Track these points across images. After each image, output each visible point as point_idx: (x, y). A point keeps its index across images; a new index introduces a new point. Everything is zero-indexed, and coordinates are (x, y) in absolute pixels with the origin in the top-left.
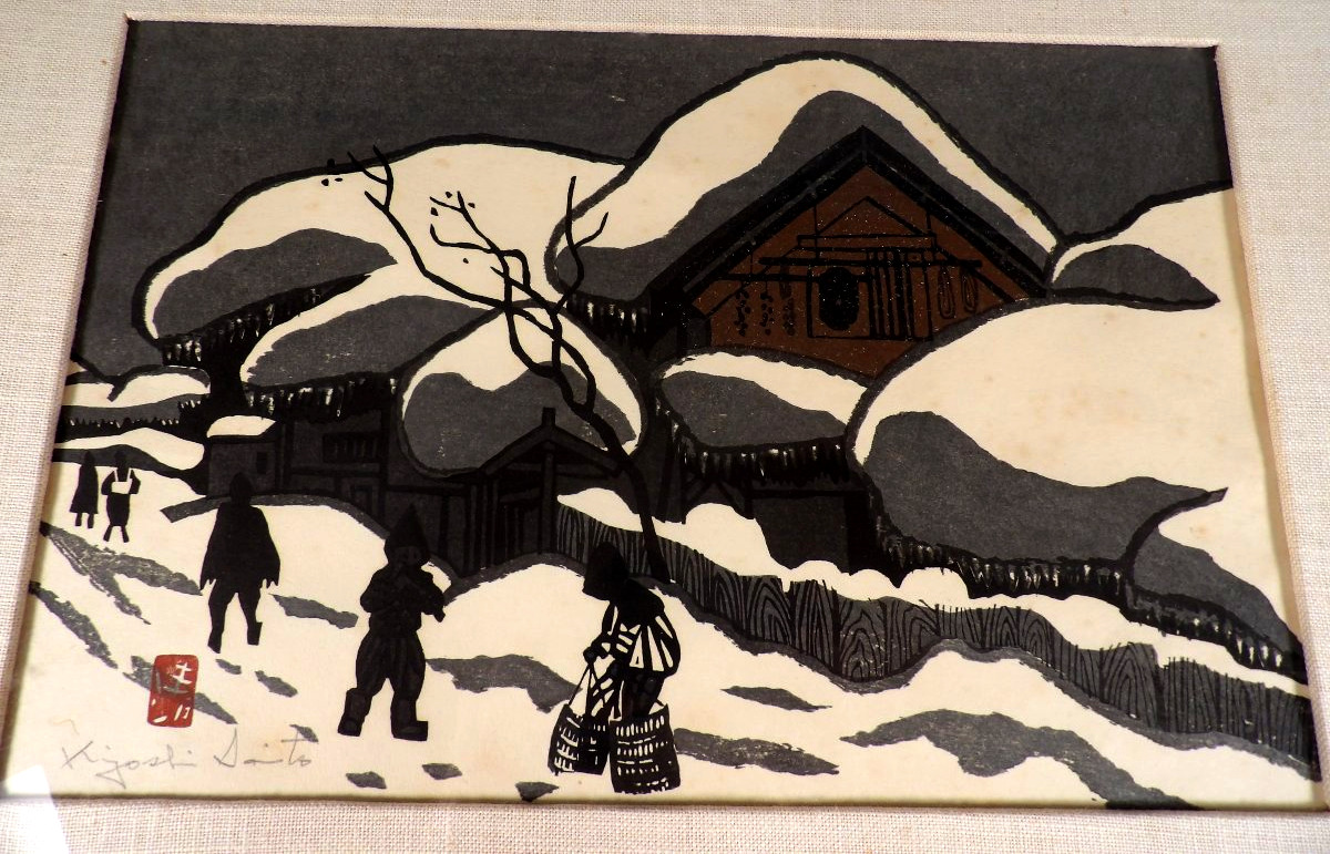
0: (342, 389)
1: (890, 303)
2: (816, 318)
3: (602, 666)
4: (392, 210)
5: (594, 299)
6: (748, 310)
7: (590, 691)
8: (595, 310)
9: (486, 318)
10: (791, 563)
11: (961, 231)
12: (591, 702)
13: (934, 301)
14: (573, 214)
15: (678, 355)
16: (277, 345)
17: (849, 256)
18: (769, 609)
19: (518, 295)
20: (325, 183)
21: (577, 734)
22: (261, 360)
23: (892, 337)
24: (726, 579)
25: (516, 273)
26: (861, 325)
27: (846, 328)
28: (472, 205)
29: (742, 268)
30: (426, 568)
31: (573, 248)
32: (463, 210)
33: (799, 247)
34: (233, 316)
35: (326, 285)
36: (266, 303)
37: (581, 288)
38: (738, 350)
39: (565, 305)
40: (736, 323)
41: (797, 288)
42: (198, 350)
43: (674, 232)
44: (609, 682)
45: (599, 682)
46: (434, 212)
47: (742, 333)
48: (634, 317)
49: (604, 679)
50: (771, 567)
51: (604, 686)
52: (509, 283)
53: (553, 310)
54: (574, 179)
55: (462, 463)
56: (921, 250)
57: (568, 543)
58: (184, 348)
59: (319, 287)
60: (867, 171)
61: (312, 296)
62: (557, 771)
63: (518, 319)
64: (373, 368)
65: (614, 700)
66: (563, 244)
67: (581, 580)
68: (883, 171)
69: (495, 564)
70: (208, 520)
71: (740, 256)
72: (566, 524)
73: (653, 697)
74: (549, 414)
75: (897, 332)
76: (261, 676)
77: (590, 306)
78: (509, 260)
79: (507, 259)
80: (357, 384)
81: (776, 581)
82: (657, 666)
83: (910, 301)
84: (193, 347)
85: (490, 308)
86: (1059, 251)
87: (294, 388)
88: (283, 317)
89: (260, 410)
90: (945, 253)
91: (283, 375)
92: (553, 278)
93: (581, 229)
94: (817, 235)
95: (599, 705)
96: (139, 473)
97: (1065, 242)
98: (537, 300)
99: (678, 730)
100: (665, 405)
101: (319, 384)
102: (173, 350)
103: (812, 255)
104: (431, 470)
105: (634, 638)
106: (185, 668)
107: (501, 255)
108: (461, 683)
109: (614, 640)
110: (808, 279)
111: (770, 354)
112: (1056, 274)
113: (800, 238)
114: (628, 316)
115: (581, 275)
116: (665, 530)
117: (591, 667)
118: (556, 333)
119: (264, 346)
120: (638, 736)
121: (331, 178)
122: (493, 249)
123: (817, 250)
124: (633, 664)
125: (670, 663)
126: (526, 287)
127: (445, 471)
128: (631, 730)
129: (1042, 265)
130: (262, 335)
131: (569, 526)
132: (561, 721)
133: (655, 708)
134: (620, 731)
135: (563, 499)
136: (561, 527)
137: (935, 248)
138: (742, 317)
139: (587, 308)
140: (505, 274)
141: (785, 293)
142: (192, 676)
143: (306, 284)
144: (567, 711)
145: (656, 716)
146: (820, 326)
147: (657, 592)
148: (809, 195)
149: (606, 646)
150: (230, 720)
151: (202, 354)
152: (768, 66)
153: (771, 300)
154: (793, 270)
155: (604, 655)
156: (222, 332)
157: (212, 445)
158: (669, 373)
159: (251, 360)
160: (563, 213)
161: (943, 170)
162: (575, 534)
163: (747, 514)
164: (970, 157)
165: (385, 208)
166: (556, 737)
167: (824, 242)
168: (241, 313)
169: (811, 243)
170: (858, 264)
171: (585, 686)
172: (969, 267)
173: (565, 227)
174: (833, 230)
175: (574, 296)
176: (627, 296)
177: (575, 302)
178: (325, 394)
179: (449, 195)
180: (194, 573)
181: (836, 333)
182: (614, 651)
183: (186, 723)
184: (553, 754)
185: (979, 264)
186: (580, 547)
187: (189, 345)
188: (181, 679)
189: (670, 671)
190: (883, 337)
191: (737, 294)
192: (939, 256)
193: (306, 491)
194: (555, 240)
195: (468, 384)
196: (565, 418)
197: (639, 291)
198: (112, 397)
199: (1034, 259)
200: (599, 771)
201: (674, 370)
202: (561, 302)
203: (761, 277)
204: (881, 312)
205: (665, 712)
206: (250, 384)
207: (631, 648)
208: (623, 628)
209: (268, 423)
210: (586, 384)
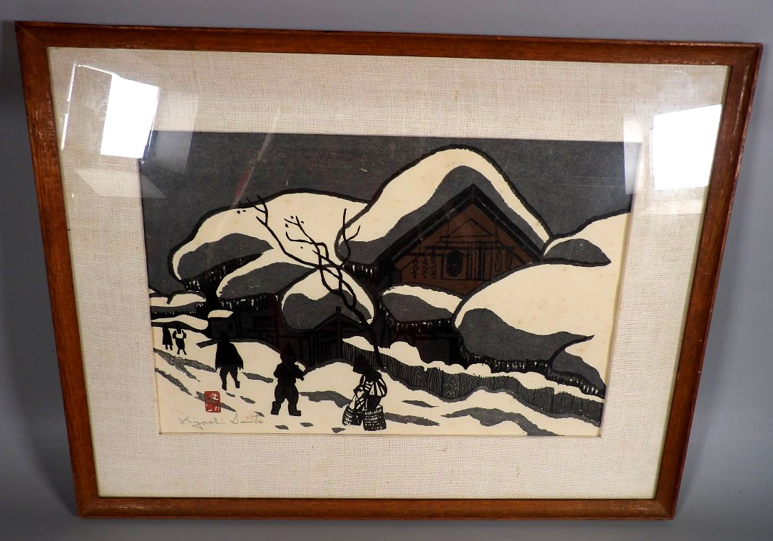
0: (257, 300)
1: (475, 268)
2: (445, 271)
3: (360, 394)
5: (355, 264)
6: (418, 269)
7: (356, 402)
8: (356, 268)
9: (311, 271)
10: (428, 361)
11: (510, 233)
12: (356, 405)
13: (493, 264)
14: (346, 226)
15: (389, 287)
16: (229, 282)
17: (461, 245)
18: (419, 377)
19: (324, 262)
20: (239, 212)
21: (351, 414)
22: (224, 288)
23: (475, 279)
24: (405, 367)
25: (323, 253)
26: (462, 275)
27: (456, 276)
28: (303, 222)
29: (416, 251)
30: (296, 363)
31: (346, 241)
32: (299, 225)
33: (440, 241)
34: (210, 270)
35: (247, 257)
36: (223, 264)
37: (350, 259)
38: (413, 284)
40: (413, 274)
41: (438, 259)
42: (198, 285)
43: (389, 235)
44: (363, 399)
45: (359, 399)
46: (287, 226)
47: (414, 277)
48: (371, 271)
49: (360, 398)
50: (420, 363)
51: (361, 400)
52: (320, 257)
53: (338, 268)
54: (345, 210)
55: (306, 327)
56: (491, 243)
57: (347, 355)
58: (192, 284)
59: (242, 259)
60: (473, 206)
61: (240, 262)
62: (345, 424)
63: (324, 271)
64: (269, 292)
65: (364, 404)
66: (342, 239)
67: (352, 367)
68: (480, 207)
69: (321, 362)
70: (214, 348)
71: (415, 245)
73: (378, 404)
74: (338, 309)
75: (477, 277)
76: (242, 397)
77: (354, 267)
78: (321, 248)
79: (319, 247)
80: (263, 298)
81: (422, 368)
82: (379, 394)
83: (484, 266)
84: (196, 283)
85: (313, 267)
86: (549, 242)
87: (239, 300)
88: (230, 271)
89: (227, 308)
90: (502, 244)
91: (233, 294)
92: (338, 255)
93: (349, 233)
94: (448, 236)
95: (359, 406)
96: (185, 331)
97: (553, 237)
98: (332, 264)
99: (386, 413)
100: (383, 306)
101: (248, 298)
102: (188, 285)
103: (445, 245)
104: (295, 330)
105: (371, 386)
106: (215, 395)
107: (316, 245)
108: (311, 399)
109: (364, 386)
110: (442, 255)
111: (425, 286)
112: (546, 252)
113: (441, 237)
114: (369, 271)
115: (349, 254)
116: (382, 351)
117: (356, 395)
118: (340, 277)
119: (224, 282)
120: (372, 415)
121: (241, 210)
122: (313, 242)
123: (447, 243)
124: (371, 394)
126: (327, 259)
127: (300, 330)
128: (370, 413)
129: (541, 248)
130: (222, 279)
131: (347, 349)
132: (346, 410)
133: (378, 407)
134: (366, 413)
135: (344, 340)
136: (344, 350)
137: (497, 241)
138: (415, 272)
139: (352, 267)
140: (318, 253)
141: (433, 261)
142: (218, 397)
143: (237, 257)
145: (379, 409)
146: (446, 275)
148: (446, 217)
149: (361, 388)
150: (234, 410)
151: (200, 286)
152: (433, 152)
153: (427, 264)
154: (437, 252)
155: (361, 391)
156: (206, 277)
157: (211, 321)
158: (385, 294)
159: (220, 289)
160: (342, 226)
161: (506, 205)
162: (350, 352)
163: (413, 345)
164: (519, 198)
165: (266, 224)
166: (344, 415)
167: (450, 240)
168: (213, 269)
169: (445, 240)
170: (463, 249)
171: (354, 400)
172: (510, 251)
173: (342, 232)
174: (454, 235)
175: (347, 262)
176: (369, 263)
177: (347, 265)
178: (251, 302)
179: (292, 217)
180: (213, 365)
181: (452, 278)
182: (364, 390)
183: (220, 411)
184: (344, 420)
185: (515, 248)
187: (194, 282)
188: (214, 398)
189: (383, 396)
190: (471, 279)
191: (413, 262)
192: (499, 245)
193: (250, 337)
194: (338, 238)
195: (306, 297)
196: (345, 311)
197: (373, 260)
198: (168, 302)
199: (538, 246)
200: (359, 424)
201: (387, 292)
202: (342, 265)
203: (423, 254)
204: (471, 271)
205: (382, 408)
206: (221, 297)
207: (370, 389)
208: (367, 383)
209: (231, 313)
210: (352, 298)
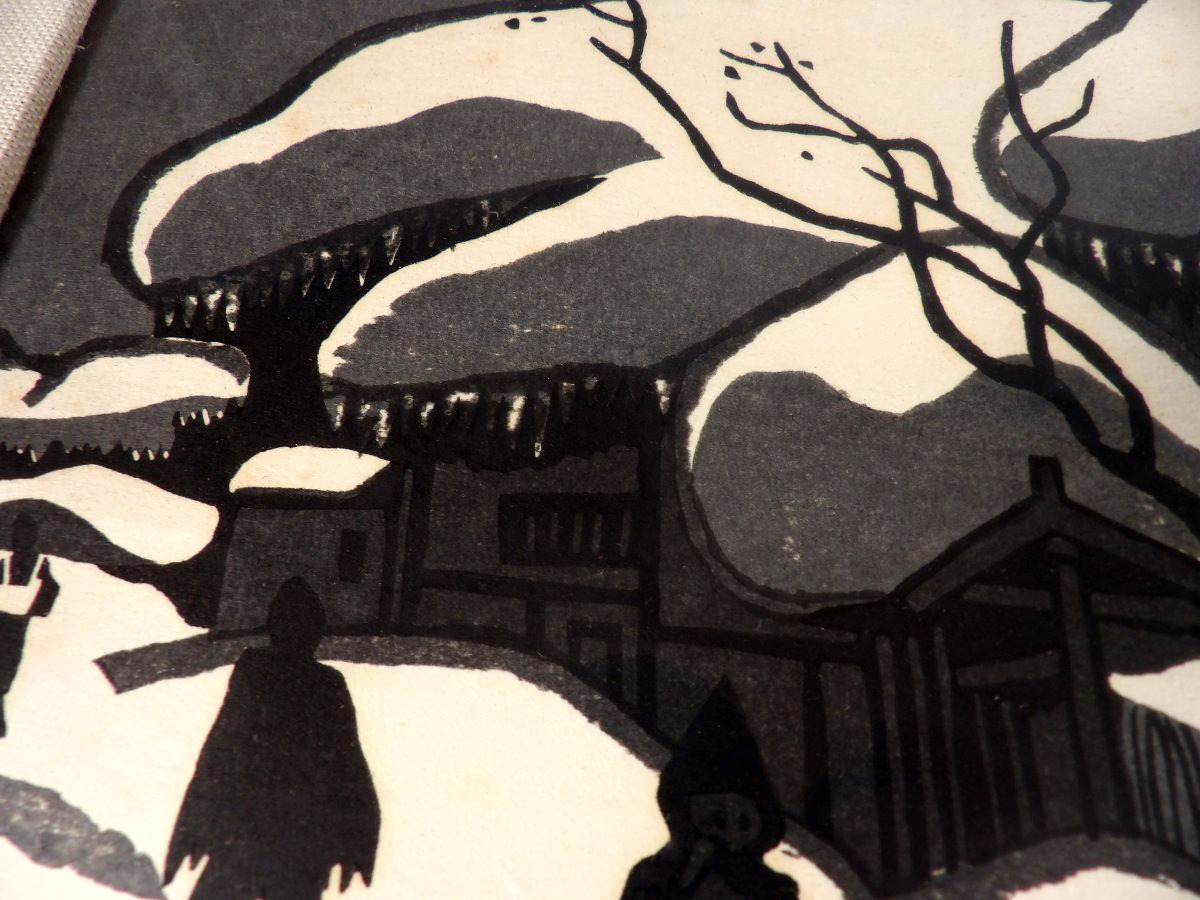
0: (545, 398)
4: (646, 65)
5: (1103, 232)
8: (1109, 252)
9: (865, 263)
16: (402, 304)
19: (930, 221)
20: (513, 24)
22: (366, 333)
28: (808, 65)
30: (780, 859)
31: (1034, 140)
32: (788, 70)
34: (312, 246)
35: (513, 193)
36: (386, 222)
37: (1065, 211)
39: (1039, 242)
42: (231, 309)
46: (731, 73)
52: (907, 200)
53: (1015, 252)
54: (1008, 27)
55: (845, 580)
58: (202, 306)
59: (496, 199)
61: (480, 213)
63: (937, 267)
64: (617, 357)
66: (1008, 132)
69: (974, 861)
70: (211, 688)
72: (1150, 753)
74: (1046, 471)
77: (1098, 246)
78: (900, 156)
79: (897, 155)
80: (580, 387)
84: (223, 302)
85: (870, 243)
87: (437, 393)
88: (417, 249)
89: (356, 437)
91: (413, 365)
93: (1043, 106)
96: (61, 568)
98: (976, 231)
101: (494, 386)
102: (179, 309)
104: (767, 592)
107: (882, 147)
118: (1028, 296)
119: (376, 303)
121: (524, 17)
122: (862, 136)
126: (944, 203)
127: (803, 598)
130: (370, 285)
136: (1137, 760)
139: (1090, 251)
140: (896, 179)
143: (470, 191)
151: (239, 318)
156: (286, 276)
157: (236, 508)
159: (345, 332)
165: (633, 65)
168: (330, 241)
175: (1057, 225)
177: (1061, 237)
178: (506, 407)
179: (758, 48)
180: (153, 839)
187: (213, 299)
193: (461, 632)
195: (840, 397)
196: (1086, 481)
198: (33, 397)
202: (1030, 236)
206: (338, 382)
209: (372, 465)
210: (1123, 408)
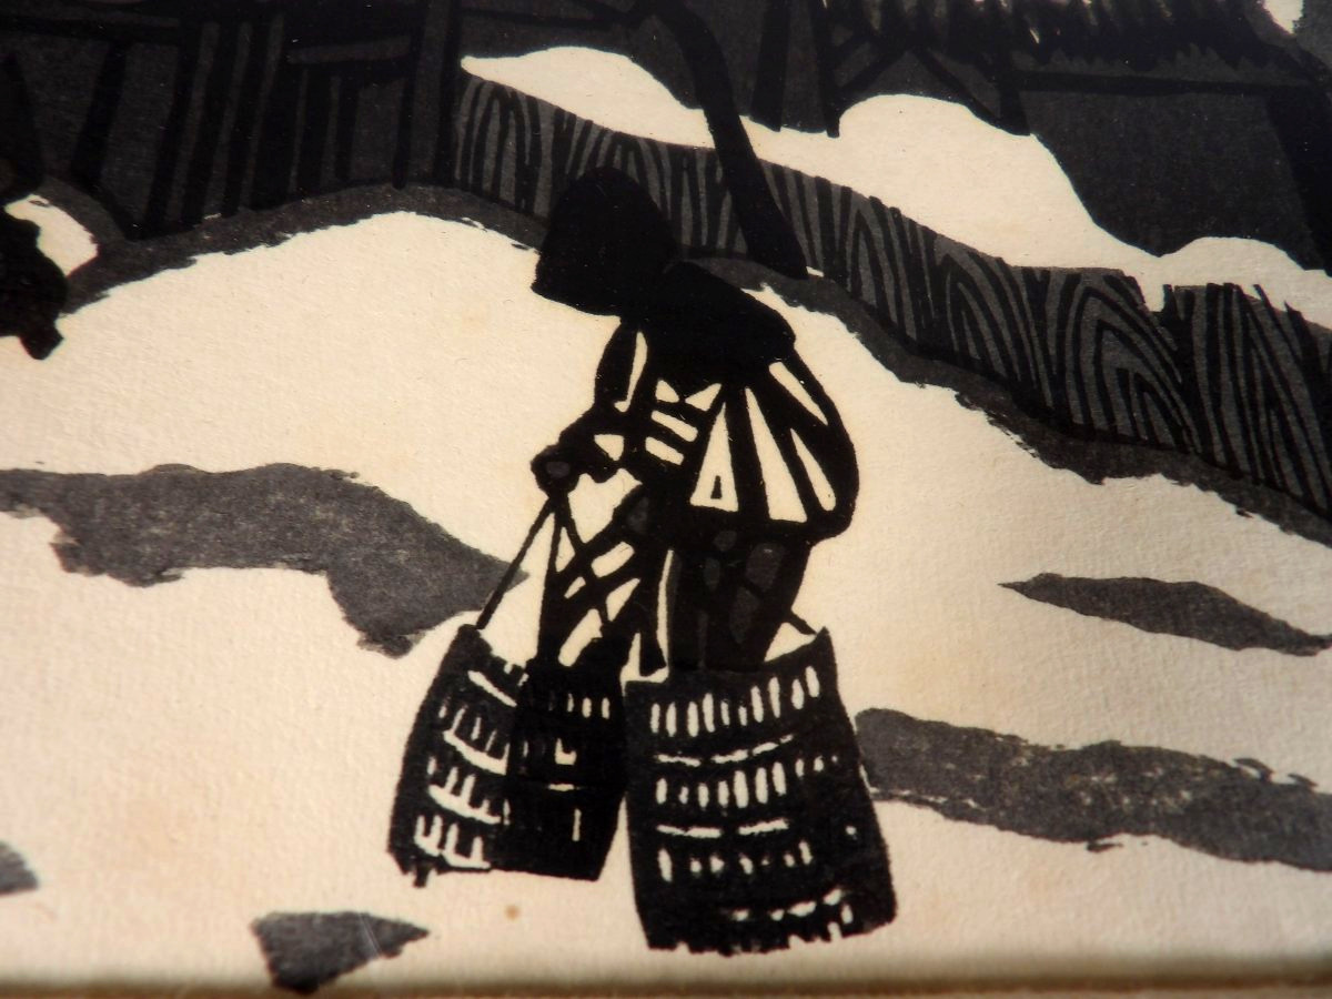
3: (594, 503)
7: (555, 582)
10: (1162, 241)
12: (557, 618)
18: (1116, 356)
21: (506, 729)
24: (977, 274)
30: (23, 209)
44: (621, 554)
45: (587, 552)
49: (604, 542)
50: (1092, 247)
51: (605, 565)
57: (489, 164)
65: (638, 615)
67: (530, 258)
69: (255, 206)
72: (486, 119)
73: (778, 606)
81: (1122, 285)
82: (784, 504)
95: (588, 629)
99: (870, 715)
105: (703, 421)
108: (80, 554)
109: (636, 427)
116: (777, 146)
117: (558, 507)
120: (731, 736)
124: (701, 497)
125: (827, 498)
128: (704, 714)
131: (495, 126)
132: (449, 685)
133: (786, 641)
134: (664, 719)
135: (474, 65)
136: (470, 126)
144: (469, 649)
145: (791, 667)
147: (768, 297)
149: (612, 445)
155: (603, 470)
162: (511, 144)
163: (1011, 119)
166: (425, 742)
171: (536, 565)
182: (636, 460)
184: (411, 804)
186: (526, 177)
189: (829, 523)
200: (585, 864)
205: (820, 653)
207: (695, 453)
208: (665, 392)
